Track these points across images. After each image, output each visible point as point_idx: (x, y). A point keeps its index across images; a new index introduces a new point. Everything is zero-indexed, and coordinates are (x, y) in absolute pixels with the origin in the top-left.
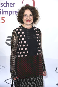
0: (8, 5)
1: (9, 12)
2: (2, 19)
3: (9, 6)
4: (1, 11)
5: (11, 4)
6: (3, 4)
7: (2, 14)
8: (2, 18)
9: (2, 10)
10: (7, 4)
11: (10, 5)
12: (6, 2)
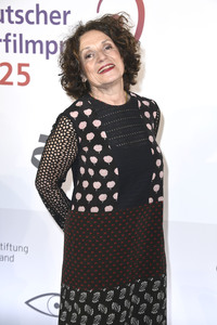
0: (42, 16)
1: (48, 43)
2: (20, 72)
3: (46, 23)
4: (18, 38)
5: (55, 15)
6: (23, 15)
7: (21, 52)
8: (20, 65)
9: (21, 35)
10: (38, 14)
11: (52, 17)
12: (37, 6)
